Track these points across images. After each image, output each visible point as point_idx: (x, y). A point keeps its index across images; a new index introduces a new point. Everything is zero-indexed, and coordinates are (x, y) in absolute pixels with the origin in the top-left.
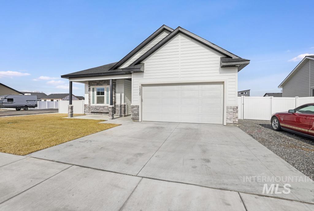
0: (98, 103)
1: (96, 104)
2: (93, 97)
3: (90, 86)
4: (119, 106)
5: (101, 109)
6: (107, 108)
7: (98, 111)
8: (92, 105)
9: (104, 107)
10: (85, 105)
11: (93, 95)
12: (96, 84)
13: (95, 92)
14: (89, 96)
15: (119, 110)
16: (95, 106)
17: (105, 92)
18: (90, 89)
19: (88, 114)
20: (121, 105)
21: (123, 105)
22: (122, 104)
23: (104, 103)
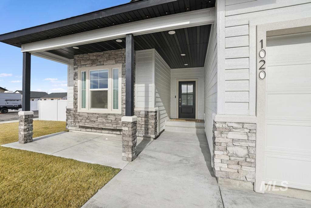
0: (93, 106)
1: (88, 109)
2: (84, 93)
3: (77, 68)
4: (143, 113)
5: (100, 120)
6: (113, 118)
7: (95, 125)
8: (80, 110)
9: (106, 116)
10: (67, 110)
11: (84, 87)
12: (89, 62)
13: (88, 82)
14: (75, 91)
15: (143, 123)
16: (88, 113)
17: (110, 81)
18: (76, 74)
19: (74, 128)
20: (148, 112)
21: (151, 112)
22: (150, 110)
23: (107, 108)
